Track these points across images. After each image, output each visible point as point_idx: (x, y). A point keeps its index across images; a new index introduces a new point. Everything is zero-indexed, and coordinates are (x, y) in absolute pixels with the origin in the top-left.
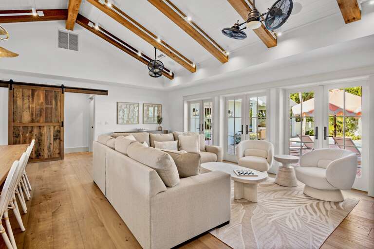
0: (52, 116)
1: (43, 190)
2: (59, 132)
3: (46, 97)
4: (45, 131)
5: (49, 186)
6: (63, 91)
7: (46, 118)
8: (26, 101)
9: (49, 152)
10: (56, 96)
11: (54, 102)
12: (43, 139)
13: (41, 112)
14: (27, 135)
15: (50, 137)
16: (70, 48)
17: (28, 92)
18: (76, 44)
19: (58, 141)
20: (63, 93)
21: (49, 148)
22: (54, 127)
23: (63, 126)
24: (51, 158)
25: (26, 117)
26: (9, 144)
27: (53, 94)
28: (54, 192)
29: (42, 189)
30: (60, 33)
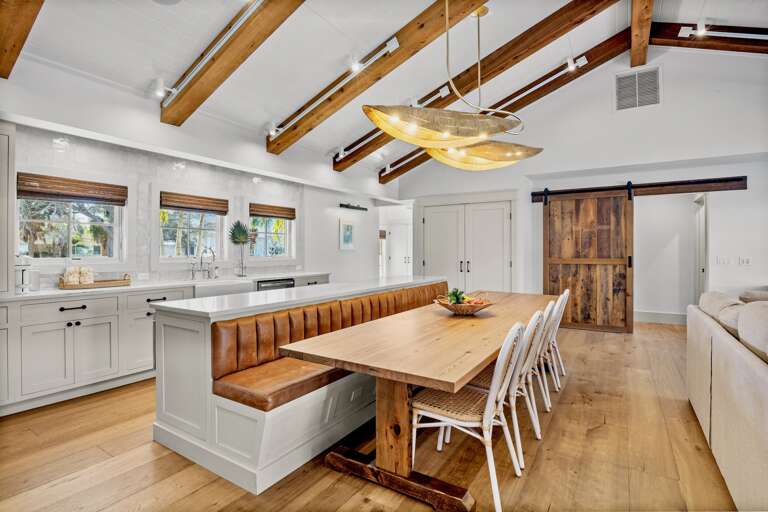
0: (609, 246)
1: (583, 382)
2: (624, 276)
3: (599, 211)
4: (598, 273)
5: (594, 378)
6: (630, 194)
7: (600, 250)
8: (568, 221)
9: (605, 313)
10: (618, 206)
11: (613, 219)
12: (594, 289)
13: (590, 238)
14: (570, 279)
15: (607, 286)
16: (642, 104)
17: (570, 205)
18: (655, 89)
19: (621, 294)
20: (630, 198)
21: (605, 306)
22: (615, 267)
23: (630, 265)
24: (608, 327)
25: (568, 249)
26: (545, 293)
27: (611, 203)
28: (599, 393)
29: (580, 380)
30: (620, 80)
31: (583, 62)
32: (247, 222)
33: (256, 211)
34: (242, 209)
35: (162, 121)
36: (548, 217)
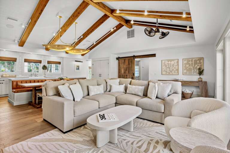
2: (133, 78)
3: (128, 62)
4: (128, 77)
7: (129, 71)
8: (123, 64)
10: (132, 61)
11: (131, 64)
13: (127, 69)
16: (131, 37)
17: (123, 61)
18: (134, 34)
20: (134, 59)
22: (131, 75)
23: (134, 75)
25: (123, 71)
30: (128, 31)
31: (115, 28)
32: (47, 65)
33: (49, 62)
34: (45, 62)
35: (19, 46)
36: (119, 63)
